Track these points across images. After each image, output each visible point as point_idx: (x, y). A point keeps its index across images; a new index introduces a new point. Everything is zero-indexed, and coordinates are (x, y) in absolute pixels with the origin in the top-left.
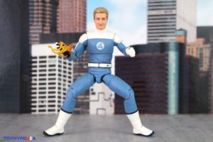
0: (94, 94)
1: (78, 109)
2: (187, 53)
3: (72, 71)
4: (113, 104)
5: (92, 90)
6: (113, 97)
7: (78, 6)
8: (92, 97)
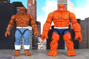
0: (39, 42)
1: (34, 48)
2: (71, 28)
3: (32, 35)
4: (46, 46)
5: (39, 41)
6: (46, 43)
7: (33, 12)
8: (39, 44)
